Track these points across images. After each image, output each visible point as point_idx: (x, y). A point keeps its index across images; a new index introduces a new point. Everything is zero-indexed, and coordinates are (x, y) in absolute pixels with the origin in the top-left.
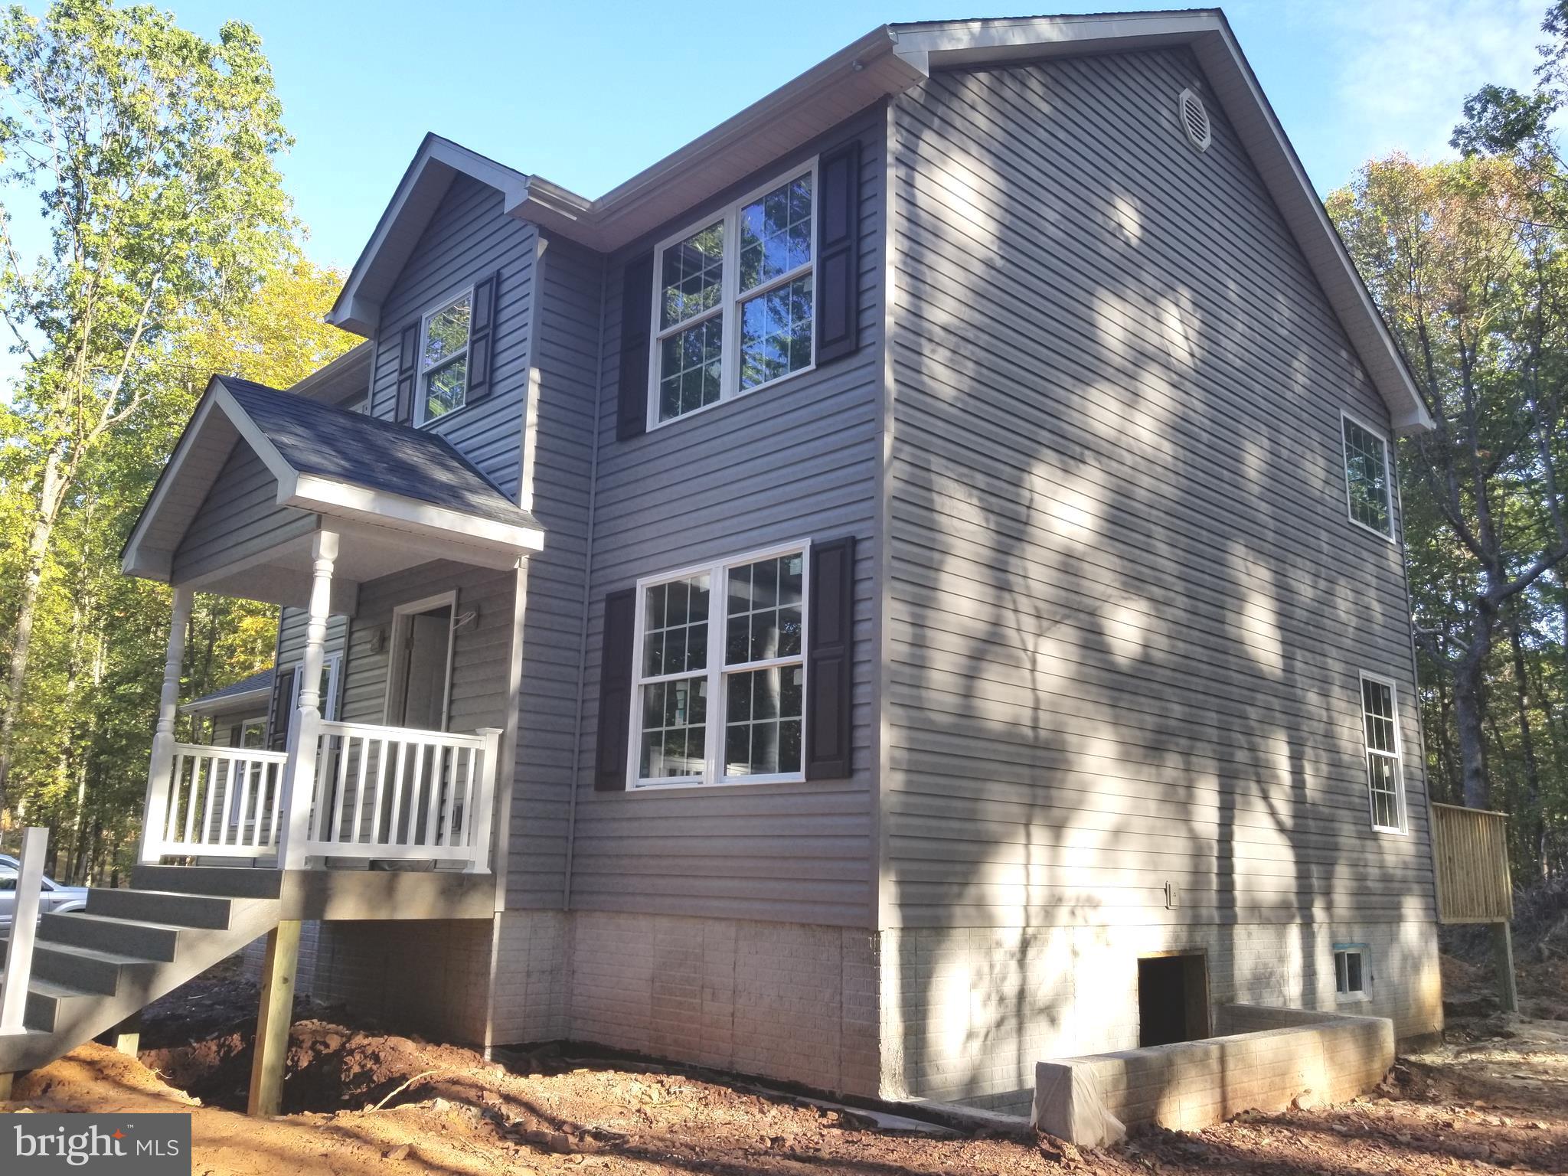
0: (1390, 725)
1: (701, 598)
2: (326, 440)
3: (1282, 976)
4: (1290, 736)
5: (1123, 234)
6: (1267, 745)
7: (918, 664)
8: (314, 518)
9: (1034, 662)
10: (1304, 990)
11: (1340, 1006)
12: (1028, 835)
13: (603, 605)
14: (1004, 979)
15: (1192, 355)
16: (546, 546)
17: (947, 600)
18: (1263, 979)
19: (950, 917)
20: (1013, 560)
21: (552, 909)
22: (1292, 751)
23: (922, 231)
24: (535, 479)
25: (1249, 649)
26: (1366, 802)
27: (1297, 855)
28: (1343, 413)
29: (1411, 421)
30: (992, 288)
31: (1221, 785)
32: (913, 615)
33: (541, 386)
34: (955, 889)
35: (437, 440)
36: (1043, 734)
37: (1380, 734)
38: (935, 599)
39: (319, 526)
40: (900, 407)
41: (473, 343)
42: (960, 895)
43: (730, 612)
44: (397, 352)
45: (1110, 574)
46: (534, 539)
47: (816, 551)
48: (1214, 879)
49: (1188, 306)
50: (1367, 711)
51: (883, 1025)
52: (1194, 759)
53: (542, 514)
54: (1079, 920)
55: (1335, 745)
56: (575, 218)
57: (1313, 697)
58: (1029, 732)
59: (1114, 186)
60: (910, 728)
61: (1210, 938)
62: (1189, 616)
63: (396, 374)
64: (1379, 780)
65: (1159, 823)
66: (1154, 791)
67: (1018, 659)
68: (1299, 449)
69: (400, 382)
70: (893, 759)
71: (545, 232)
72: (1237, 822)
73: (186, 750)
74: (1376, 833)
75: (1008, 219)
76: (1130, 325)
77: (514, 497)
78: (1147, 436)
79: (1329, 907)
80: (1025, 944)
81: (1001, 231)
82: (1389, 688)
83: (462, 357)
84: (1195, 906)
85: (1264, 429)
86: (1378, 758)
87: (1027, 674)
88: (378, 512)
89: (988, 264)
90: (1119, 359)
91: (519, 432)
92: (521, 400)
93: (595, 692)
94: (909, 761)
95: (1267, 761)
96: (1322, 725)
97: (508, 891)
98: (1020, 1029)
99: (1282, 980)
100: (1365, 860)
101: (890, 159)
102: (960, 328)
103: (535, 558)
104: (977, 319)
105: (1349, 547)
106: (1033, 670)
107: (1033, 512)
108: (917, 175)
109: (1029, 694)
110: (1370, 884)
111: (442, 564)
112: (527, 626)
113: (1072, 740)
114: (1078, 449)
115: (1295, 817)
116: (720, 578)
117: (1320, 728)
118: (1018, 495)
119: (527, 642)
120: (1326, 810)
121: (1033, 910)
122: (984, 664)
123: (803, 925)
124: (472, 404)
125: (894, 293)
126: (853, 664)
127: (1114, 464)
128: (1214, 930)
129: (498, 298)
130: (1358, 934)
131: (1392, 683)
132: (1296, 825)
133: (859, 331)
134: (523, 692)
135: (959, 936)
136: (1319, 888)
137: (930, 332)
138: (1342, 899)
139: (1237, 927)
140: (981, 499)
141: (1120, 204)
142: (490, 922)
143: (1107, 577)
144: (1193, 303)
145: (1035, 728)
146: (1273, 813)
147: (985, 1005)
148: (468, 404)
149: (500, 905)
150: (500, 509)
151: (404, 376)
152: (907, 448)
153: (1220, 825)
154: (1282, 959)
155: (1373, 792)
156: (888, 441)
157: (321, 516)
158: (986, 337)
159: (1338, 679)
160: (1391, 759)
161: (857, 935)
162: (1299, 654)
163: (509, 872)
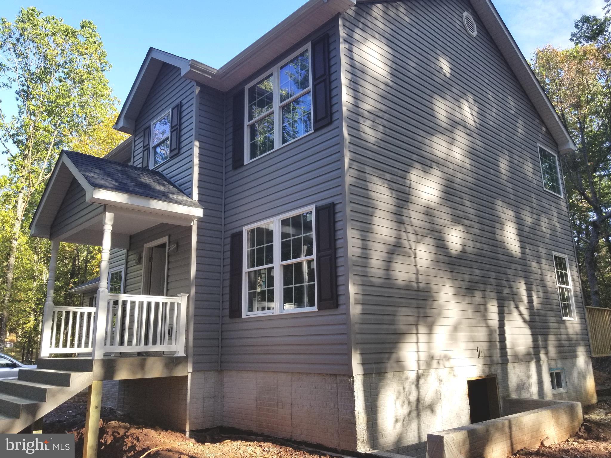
0: (566, 274)
1: (270, 234)
2: (110, 175)
3: (529, 384)
4: (525, 281)
5: (443, 71)
6: (517, 285)
7: (365, 257)
8: (103, 207)
9: (415, 254)
10: (539, 389)
11: (554, 395)
12: (417, 330)
13: (229, 239)
14: (410, 394)
15: (475, 122)
16: (204, 215)
17: (377, 229)
18: (522, 386)
19: (386, 368)
20: (405, 211)
21: (213, 370)
22: (527, 287)
23: (357, 71)
24: (199, 187)
25: (506, 245)
26: (559, 307)
27: (532, 332)
28: (539, 145)
29: (566, 147)
30: (389, 95)
31: (498, 303)
32: (362, 235)
33: (200, 148)
34: (387, 356)
35: (159, 174)
36: (421, 285)
37: (563, 278)
38: (372, 229)
39: (105, 211)
40: (351, 146)
41: (171, 132)
42: (389, 358)
43: (282, 239)
44: (142, 139)
45: (446, 215)
46: (199, 212)
47: (318, 210)
48: (498, 344)
49: (472, 102)
50: (556, 269)
51: (357, 418)
52: (486, 293)
53: (202, 202)
54: (441, 366)
55: (545, 284)
56: (211, 77)
57: (534, 264)
58: (415, 285)
59: (438, 52)
60: (362, 285)
61: (497, 370)
62: (481, 232)
63: (142, 148)
64: (563, 298)
65: (474, 321)
66: (470, 308)
67: (409, 253)
68: (521, 160)
69: (144, 151)
70: (356, 299)
71: (198, 84)
72: (506, 319)
73: (58, 309)
74: (564, 320)
75: (394, 66)
76: (449, 110)
77: (190, 195)
78: (458, 156)
79: (547, 353)
80: (418, 378)
81: (391, 70)
82: (565, 259)
83: (167, 139)
84: (491, 357)
85: (506, 152)
86: (562, 288)
87: (412, 259)
88: (129, 203)
89: (387, 85)
90: (445, 124)
91: (191, 168)
92: (191, 154)
93: (228, 276)
94: (363, 300)
95: (517, 292)
96: (539, 275)
97: (194, 363)
98: (418, 416)
99: (529, 386)
100: (561, 332)
101: (341, 40)
102: (375, 111)
103: (200, 220)
104: (383, 108)
105: (544, 200)
106: (415, 258)
107: (411, 189)
108: (354, 48)
109: (414, 268)
110: (563, 342)
111: (163, 225)
112: (198, 249)
113: (434, 287)
114: (429, 162)
115: (530, 315)
116: (277, 225)
117: (538, 277)
118: (405, 182)
119: (197, 256)
120: (543, 312)
121: (421, 362)
122: (395, 256)
123: (319, 374)
124: (172, 158)
125: (346, 97)
126: (336, 258)
127: (445, 168)
128: (499, 366)
129: (181, 113)
130: (560, 364)
131: (566, 257)
132: (531, 319)
133: (332, 114)
134: (196, 277)
135: (390, 376)
136: (542, 345)
137: (362, 113)
138: (552, 350)
139: (509, 364)
140: (388, 185)
141: (441, 59)
142: (186, 377)
143: (445, 216)
144: (474, 100)
145: (417, 282)
146: (521, 314)
147: (402, 406)
148: (170, 158)
149: (190, 370)
150: (183, 200)
151: (145, 148)
152: (355, 163)
153: (499, 320)
154: (529, 377)
155: (561, 303)
156: (346, 161)
157: (106, 206)
158: (387, 115)
159: (544, 255)
160: (568, 289)
161: (345, 378)
162: (528, 246)
163: (194, 355)
